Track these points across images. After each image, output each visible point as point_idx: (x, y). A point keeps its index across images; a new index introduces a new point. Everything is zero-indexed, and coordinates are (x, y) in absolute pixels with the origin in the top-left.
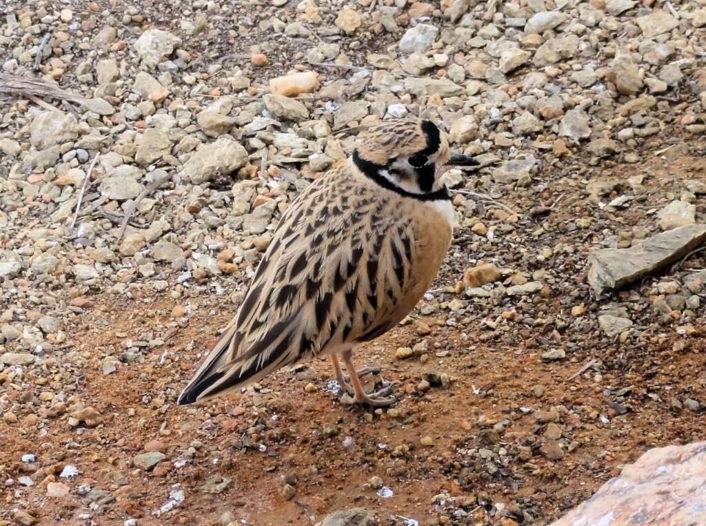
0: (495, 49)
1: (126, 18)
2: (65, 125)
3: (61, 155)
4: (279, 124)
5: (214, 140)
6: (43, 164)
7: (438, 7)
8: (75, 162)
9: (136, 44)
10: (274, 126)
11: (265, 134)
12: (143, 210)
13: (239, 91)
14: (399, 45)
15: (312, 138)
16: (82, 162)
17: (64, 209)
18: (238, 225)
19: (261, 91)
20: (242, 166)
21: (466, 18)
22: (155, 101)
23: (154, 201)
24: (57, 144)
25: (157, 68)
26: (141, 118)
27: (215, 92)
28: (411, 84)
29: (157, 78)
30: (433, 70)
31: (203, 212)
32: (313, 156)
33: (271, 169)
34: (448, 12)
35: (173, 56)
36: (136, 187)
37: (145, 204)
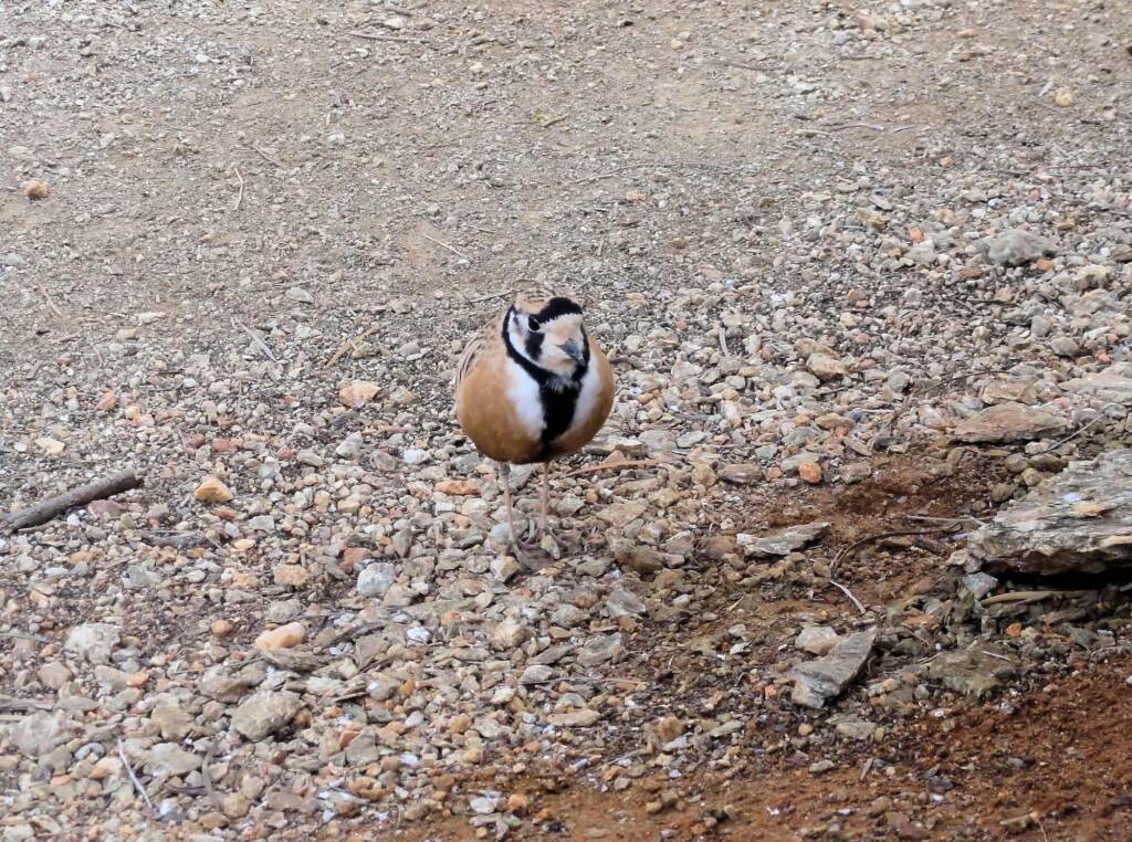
0: (476, 565)
1: (34, 627)
2: (60, 723)
3: (73, 754)
4: (296, 675)
5: (236, 704)
6: (59, 765)
7: (374, 548)
8: (93, 757)
9: (69, 645)
10: (293, 679)
11: (293, 684)
12: (217, 776)
13: (221, 661)
14: (358, 589)
15: (344, 679)
16: (101, 756)
17: (125, 795)
18: (343, 761)
19: (248, 654)
20: (297, 714)
21: (417, 549)
22: (138, 686)
23: (226, 765)
24: (58, 745)
25: (111, 660)
26: (129, 707)
27: (196, 665)
28: (415, 610)
29: (118, 668)
30: (418, 599)
31: (289, 762)
32: (372, 686)
33: (329, 711)
34: (389, 550)
35: (122, 645)
36: (191, 759)
37: (215, 769)
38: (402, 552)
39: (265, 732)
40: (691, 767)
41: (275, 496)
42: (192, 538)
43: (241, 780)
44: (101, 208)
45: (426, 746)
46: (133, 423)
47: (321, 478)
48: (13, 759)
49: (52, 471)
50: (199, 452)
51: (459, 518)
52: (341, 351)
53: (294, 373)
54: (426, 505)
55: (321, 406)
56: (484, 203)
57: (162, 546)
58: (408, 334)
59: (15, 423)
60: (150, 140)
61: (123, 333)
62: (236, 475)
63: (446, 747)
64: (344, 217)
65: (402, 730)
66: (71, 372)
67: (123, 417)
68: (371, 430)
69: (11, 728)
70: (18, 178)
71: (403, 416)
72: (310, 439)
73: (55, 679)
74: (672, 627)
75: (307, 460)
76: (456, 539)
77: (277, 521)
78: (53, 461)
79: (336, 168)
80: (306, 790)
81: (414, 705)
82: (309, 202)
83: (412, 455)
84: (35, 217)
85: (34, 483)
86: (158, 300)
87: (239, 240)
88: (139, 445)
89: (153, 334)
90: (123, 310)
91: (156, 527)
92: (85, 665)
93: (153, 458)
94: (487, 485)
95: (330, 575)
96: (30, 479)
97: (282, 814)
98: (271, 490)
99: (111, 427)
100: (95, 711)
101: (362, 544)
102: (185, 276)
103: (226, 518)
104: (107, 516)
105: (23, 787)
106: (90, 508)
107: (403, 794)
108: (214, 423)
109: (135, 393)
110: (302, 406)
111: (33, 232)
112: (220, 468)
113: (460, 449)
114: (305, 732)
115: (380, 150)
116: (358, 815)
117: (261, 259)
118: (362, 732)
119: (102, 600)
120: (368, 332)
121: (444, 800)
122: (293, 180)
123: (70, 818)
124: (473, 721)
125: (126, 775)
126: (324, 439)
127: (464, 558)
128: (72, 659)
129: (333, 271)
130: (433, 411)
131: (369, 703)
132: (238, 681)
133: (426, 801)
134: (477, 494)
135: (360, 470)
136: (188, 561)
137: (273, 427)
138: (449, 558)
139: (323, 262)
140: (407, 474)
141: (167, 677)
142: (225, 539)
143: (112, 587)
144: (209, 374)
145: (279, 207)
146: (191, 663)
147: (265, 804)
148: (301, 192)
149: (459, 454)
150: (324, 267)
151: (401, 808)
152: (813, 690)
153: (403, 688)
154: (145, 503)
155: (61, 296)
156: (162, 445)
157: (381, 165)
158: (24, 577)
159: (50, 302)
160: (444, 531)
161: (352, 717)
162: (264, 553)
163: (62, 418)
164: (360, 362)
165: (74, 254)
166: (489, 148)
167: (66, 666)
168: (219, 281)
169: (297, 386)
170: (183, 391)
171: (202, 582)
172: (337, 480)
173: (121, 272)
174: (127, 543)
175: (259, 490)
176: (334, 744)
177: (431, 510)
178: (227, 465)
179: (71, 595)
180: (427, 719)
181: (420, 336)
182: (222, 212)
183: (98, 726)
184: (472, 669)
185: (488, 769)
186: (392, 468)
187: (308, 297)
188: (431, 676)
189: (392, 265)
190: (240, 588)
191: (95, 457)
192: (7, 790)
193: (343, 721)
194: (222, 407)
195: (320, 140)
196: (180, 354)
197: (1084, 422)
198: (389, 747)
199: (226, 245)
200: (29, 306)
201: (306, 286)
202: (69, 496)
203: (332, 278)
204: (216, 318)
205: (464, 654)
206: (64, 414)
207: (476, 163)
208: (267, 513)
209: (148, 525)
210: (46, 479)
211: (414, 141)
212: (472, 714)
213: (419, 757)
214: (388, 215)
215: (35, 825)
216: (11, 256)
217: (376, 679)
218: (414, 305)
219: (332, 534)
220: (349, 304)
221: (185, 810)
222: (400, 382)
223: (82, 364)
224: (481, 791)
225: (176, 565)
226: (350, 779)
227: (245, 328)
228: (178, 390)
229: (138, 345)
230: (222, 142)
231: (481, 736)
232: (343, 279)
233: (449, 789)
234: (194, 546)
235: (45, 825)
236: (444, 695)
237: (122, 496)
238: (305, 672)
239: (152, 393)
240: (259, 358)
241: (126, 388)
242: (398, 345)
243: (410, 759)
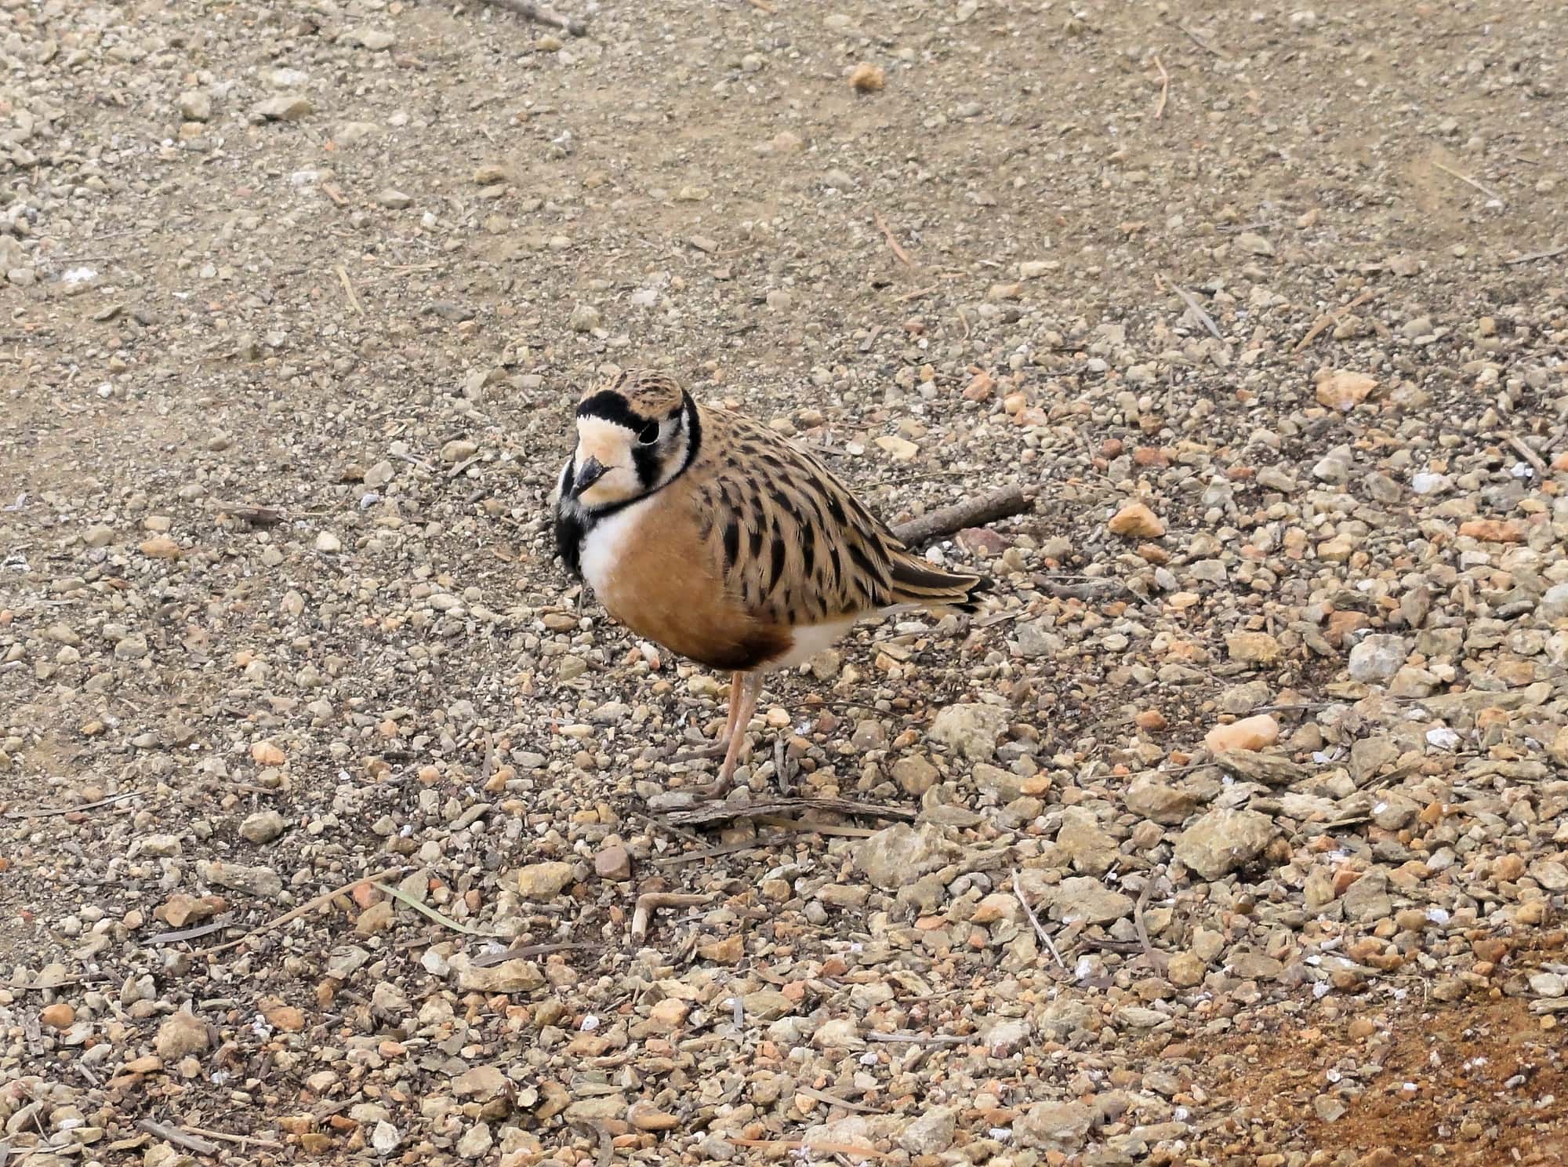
0: (1524, 643)
1: (882, 706)
2: (928, 842)
3: (946, 886)
4: (1265, 789)
5: (1179, 827)
6: (928, 901)
7: (1374, 612)
8: (975, 892)
9: (935, 732)
10: (1261, 794)
11: (1264, 802)
12: (1156, 926)
13: (1155, 764)
14: (1351, 670)
15: (1336, 798)
16: (987, 891)
17: (1024, 948)
18: (1339, 913)
19: (1195, 757)
20: (1269, 844)
21: (1438, 617)
22: (1037, 796)
23: (1169, 911)
24: (926, 873)
25: (995, 756)
26: (1024, 824)
27: (1120, 769)
28: (1436, 703)
29: (1007, 768)
30: (1442, 687)
31: (1260, 910)
32: (1379, 809)
33: (1315, 841)
34: (1395, 617)
35: (1012, 736)
36: (1118, 901)
37: (1155, 918)
38: (1414, 620)
39: (1224, 867)
41: (1225, 533)
42: (1108, 588)
43: (1191, 932)
44: (960, 108)
45: (1460, 897)
46: (1017, 420)
47: (1293, 509)
48: (861, 890)
49: (901, 484)
50: (1113, 465)
51: (1496, 575)
52: (1317, 327)
53: (1248, 356)
54: (1447, 554)
55: (1289, 406)
56: (1523, 120)
57: (1065, 597)
58: (1416, 307)
59: (846, 413)
60: (1029, 11)
61: (999, 290)
62: (1168, 500)
63: (1490, 899)
64: (1316, 133)
65: (1425, 873)
66: (924, 343)
67: (1002, 410)
68: (1364, 443)
69: (856, 848)
70: (839, 61)
71: (1409, 424)
72: (1275, 452)
73: (917, 780)
75: (1273, 484)
76: (1494, 604)
77: (1230, 569)
78: (902, 470)
79: (1302, 62)
80: (1288, 952)
81: (1439, 837)
82: (1265, 109)
83: (1425, 481)
84: (866, 119)
85: (876, 501)
86: (1047, 244)
87: (1163, 161)
88: (1027, 452)
89: (1041, 293)
90: (997, 256)
91: (1054, 570)
92: (958, 761)
93: (1047, 471)
94: (1537, 529)
95: (1309, 648)
96: (871, 494)
97: (1254, 984)
98: (1219, 524)
99: (985, 424)
100: (975, 827)
101: (1356, 606)
102: (1087, 212)
103: (1157, 562)
104: (983, 550)
105: (874, 931)
106: (958, 538)
107: (1430, 964)
108: (1135, 425)
109: (1018, 377)
110: (1262, 404)
111: (864, 140)
112: (1145, 489)
113: (1495, 476)
114: (1282, 870)
115: (1368, 36)
116: (1364, 990)
117: (1198, 190)
118: (1367, 874)
119: (979, 670)
120: (1357, 302)
121: (1491, 974)
122: (1241, 76)
123: (945, 978)
124: (1528, 864)
125: (1026, 920)
126: (1296, 454)
127: (1505, 633)
128: (940, 752)
129: (1303, 211)
130: (1455, 419)
131: (1374, 833)
132: (1181, 793)
133: (1465, 975)
134: (1522, 542)
135: (1351, 501)
136: (1102, 620)
137: (1220, 433)
138: (1484, 631)
139: (1289, 198)
140: (1418, 509)
141: (1077, 784)
142: (1156, 592)
143: (992, 653)
144: (1126, 354)
145: (1221, 115)
146: (1112, 765)
147: (1228, 968)
148: (1253, 94)
149: (1494, 482)
150: (1290, 204)
151: (1427, 983)
153: (1423, 814)
154: (1038, 535)
155: (907, 233)
156: (1060, 454)
157: (1370, 59)
158: (865, 633)
159: (891, 241)
160: (1476, 593)
161: (1350, 852)
162: (1212, 614)
163: (914, 409)
164: (1345, 345)
165: (923, 175)
166: (1530, 39)
167: (931, 762)
168: (1137, 219)
169: (1253, 376)
170: (1087, 376)
171: (1123, 651)
172: (1316, 513)
173: (992, 201)
174: (1013, 591)
175: (1202, 524)
176: (1326, 889)
177: (1455, 561)
178: (1155, 485)
179: (934, 663)
180: (1460, 860)
181: (1432, 310)
182: (1138, 119)
183: (981, 848)
184: (1523, 791)
185: (1552, 934)
186: (1396, 500)
187: (1267, 247)
188: (1462, 798)
189: (1390, 206)
190: (1177, 661)
191: (963, 466)
192: (852, 934)
193: (1337, 856)
194: (1146, 401)
195: (1279, 20)
196: (1082, 323)
198: (1405, 896)
199: (1146, 167)
200: (861, 246)
201: (1264, 232)
202: (929, 519)
203: (1302, 220)
204: (1133, 273)
205: (1512, 769)
206: (916, 403)
207: (1510, 61)
208: (1216, 556)
209: (1043, 567)
210: (893, 495)
211: (1418, 25)
212: (1526, 855)
213: (1451, 912)
214: (1382, 132)
215: (894, 984)
216: (834, 173)
217: (1384, 800)
218: (1423, 264)
219: (1311, 590)
220: (1329, 260)
221: (1111, 972)
222: (1405, 375)
223: (940, 332)
224: (1544, 964)
225: (1085, 625)
226: (1350, 939)
227: (1176, 288)
228: (1081, 375)
229: (1020, 308)
230: (1135, 18)
231: (1541, 886)
232: (1318, 223)
233: (1498, 960)
234: (1111, 599)
235: (909, 984)
236: (1484, 827)
237: (1003, 523)
238: (1278, 785)
239: (1042, 378)
240: (1199, 333)
241: (1004, 370)
242: (1400, 322)
243: (1438, 914)
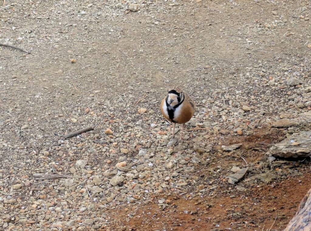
0: (164, 150)
1: (69, 160)
2: (74, 181)
3: (76, 187)
4: (124, 173)
5: (111, 178)
6: (73, 190)
7: (143, 145)
8: (80, 188)
9: (76, 164)
10: (123, 173)
11: (123, 174)
12: (106, 193)
13: (108, 169)
14: (139, 154)
15: (134, 174)
16: (82, 188)
17: (86, 196)
18: (132, 191)
19: (114, 168)
20: (124, 181)
21: (152, 146)
22: (90, 174)
23: (108, 191)
24: (73, 185)
25: (85, 168)
26: (88, 178)
27: (103, 170)
28: (151, 160)
29: (86, 169)
30: (151, 157)
31: (121, 191)
32: (140, 176)
33: (130, 180)
34: (146, 146)
35: (87, 165)
36: (101, 189)
37: (106, 192)
38: (149, 147)
39: (117, 184)
40: (205, 196)
41: (122, 133)
42: (104, 142)
43: (111, 194)
44: (87, 66)
45: (150, 189)
46: (92, 116)
47: (132, 130)
48: (64, 188)
49: (74, 126)
50: (106, 123)
51: (162, 140)
52: (139, 101)
53: (128, 105)
54: (155, 136)
55: (134, 113)
56: (174, 67)
57: (97, 143)
58: (154, 98)
59: (66, 115)
60: (99, 50)
61: (91, 95)
62: (114, 128)
63: (154, 189)
64: (142, 70)
65: (145, 185)
66: (79, 104)
67: (90, 114)
68: (144, 119)
69: (63, 182)
70: (69, 58)
71: (151, 116)
72: (131, 121)
73: (73, 171)
74: (205, 165)
75: (130, 126)
76: (161, 144)
77: (122, 139)
78: (74, 124)
79: (140, 58)
80: (124, 197)
81: (148, 180)
82: (134, 66)
83: (153, 125)
84: (73, 68)
85: (70, 129)
86: (99, 88)
87: (117, 74)
88: (93, 121)
89: (97, 96)
90: (91, 90)
91: (96, 139)
92: (79, 168)
93: (96, 124)
94: (169, 132)
95: (133, 151)
96: (69, 127)
97: (119, 202)
98: (121, 132)
99: (87, 116)
100: (81, 178)
101: (140, 144)
102: (105, 82)
103: (112, 138)
104: (86, 136)
105: (65, 194)
106: (82, 134)
107: (145, 199)
108: (110, 116)
109: (93, 109)
110: (129, 113)
111: (72, 71)
112: (111, 126)
113: (163, 124)
114: (125, 185)
115: (151, 54)
116: (135, 203)
117: (123, 79)
118: (137, 185)
119: (84, 155)
120: (145, 97)
121: (153, 200)
122: (131, 60)
123: (75, 201)
124: (161, 184)
125: (87, 192)
126: (134, 121)
127: (162, 149)
128: (77, 167)
129: (138, 82)
130: (158, 115)
131: (139, 179)
132: (112, 173)
133: (149, 200)
134: (166, 134)
135: (141, 128)
136: (102, 147)
137: (123, 118)
138: (159, 148)
139: (136, 80)
140: (151, 129)
141: (97, 172)
142: (111, 142)
143: (86, 152)
144: (109, 105)
145: (127, 67)
146: (102, 169)
147: (116, 199)
148: (132, 63)
149: (163, 125)
150: (137, 81)
151: (144, 201)
152: (232, 180)
153: (146, 176)
154: (94, 134)
155: (78, 86)
156: (98, 121)
157: (151, 58)
158: (67, 149)
159: (75, 87)
160: (158, 142)
161: (135, 182)
162: (119, 146)
163: (77, 114)
164: (143, 104)
165: (81, 77)
166: (176, 54)
167: (75, 169)
168: (113, 84)
169: (129, 109)
170: (103, 109)
171: (105, 152)
172: (136, 130)
173: (91, 81)
174: (90, 142)
175: (119, 132)
176: (131, 188)
177: (156, 138)
178: (112, 126)
179: (77, 153)
180: (151, 183)
181: (157, 98)
182: (114, 68)
183: (82, 182)
184: (161, 173)
185: (163, 194)
186: (148, 128)
187: (132, 88)
188: (153, 174)
189: (152, 81)
190: (113, 153)
191: (84, 123)
192: (62, 194)
193: (133, 183)
194: (112, 113)
195: (138, 51)
196: (103, 100)
197: (302, 123)
198: (142, 189)
199: (115, 75)
200: (71, 88)
201: (132, 86)
202: (78, 131)
203: (138, 84)
204: (112, 92)
205: (160, 169)
206: (77, 113)
207: (172, 58)
208: (120, 137)
209: (94, 139)
210: (73, 128)
211: (159, 52)
212: (161, 182)
213: (149, 191)
214: (152, 69)
215: (67, 202)
216: (67, 76)
217: (141, 174)
218: (156, 91)
219: (134, 142)
220: (142, 90)
221: (99, 200)
222: (151, 109)
223: (82, 102)
224: (161, 199)
225: (100, 148)
226: (134, 195)
227: (118, 95)
228: (102, 109)
229: (94, 98)
230: (115, 51)
231: (162, 187)
232: (140, 84)
233: (154, 198)
234: (104, 144)
235: (70, 202)
236: (155, 178)
237: (89, 132)
238: (126, 172)
239: (97, 109)
240: (121, 102)
241: (91, 108)
242: (151, 100)
243: (146, 191)
